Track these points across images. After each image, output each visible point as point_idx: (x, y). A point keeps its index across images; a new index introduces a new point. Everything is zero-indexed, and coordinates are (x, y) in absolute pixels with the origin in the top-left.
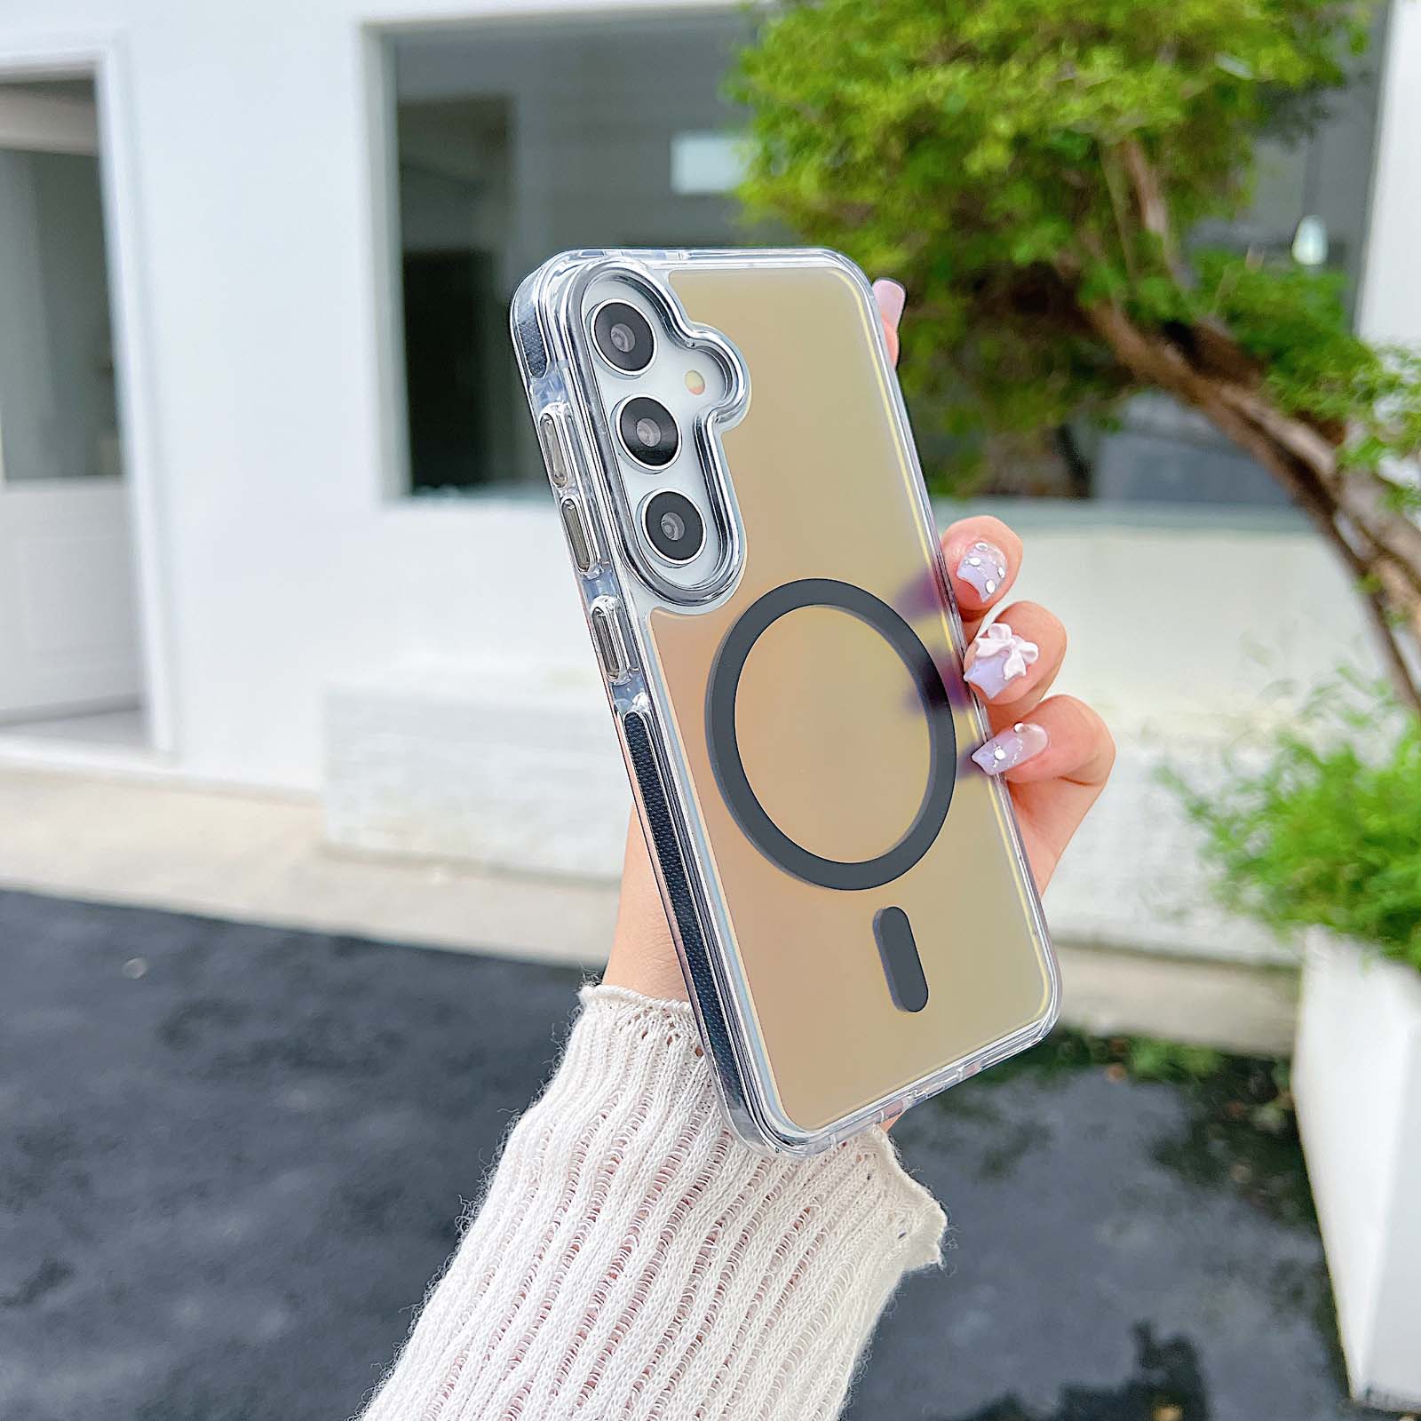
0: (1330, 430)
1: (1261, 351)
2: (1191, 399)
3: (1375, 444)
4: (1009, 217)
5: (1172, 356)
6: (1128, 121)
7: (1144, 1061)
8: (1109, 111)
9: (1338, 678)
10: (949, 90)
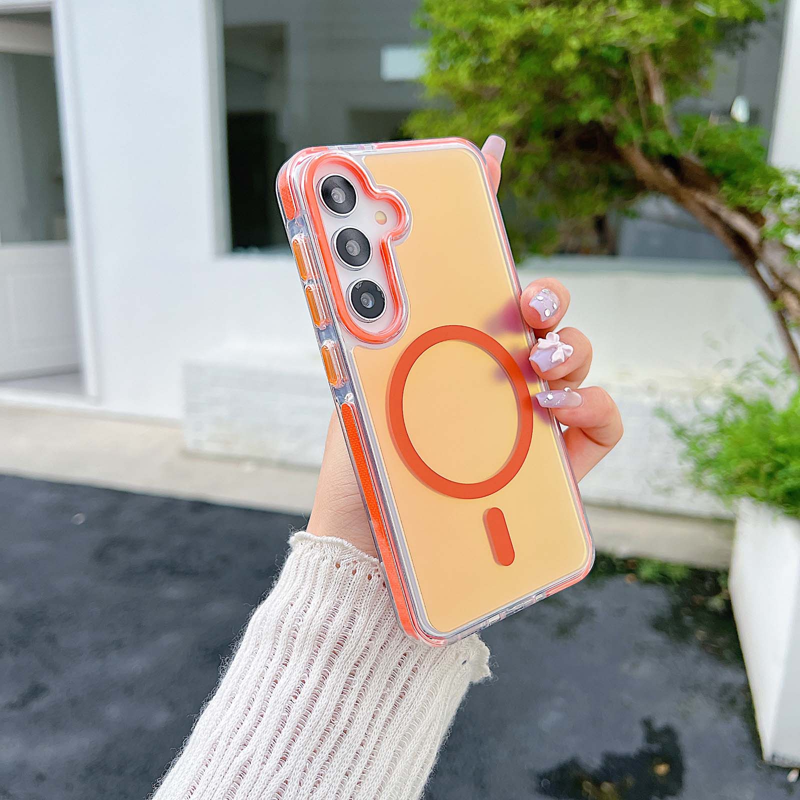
0: (756, 218)
1: (717, 173)
2: (678, 200)
3: (782, 225)
4: (577, 96)
5: (668, 175)
6: (646, 40)
7: (646, 572)
8: (635, 34)
9: (759, 358)
10: (544, 22)
